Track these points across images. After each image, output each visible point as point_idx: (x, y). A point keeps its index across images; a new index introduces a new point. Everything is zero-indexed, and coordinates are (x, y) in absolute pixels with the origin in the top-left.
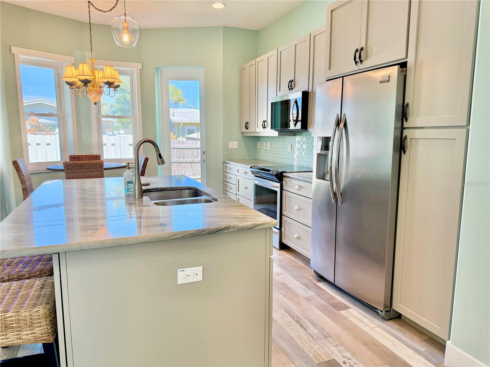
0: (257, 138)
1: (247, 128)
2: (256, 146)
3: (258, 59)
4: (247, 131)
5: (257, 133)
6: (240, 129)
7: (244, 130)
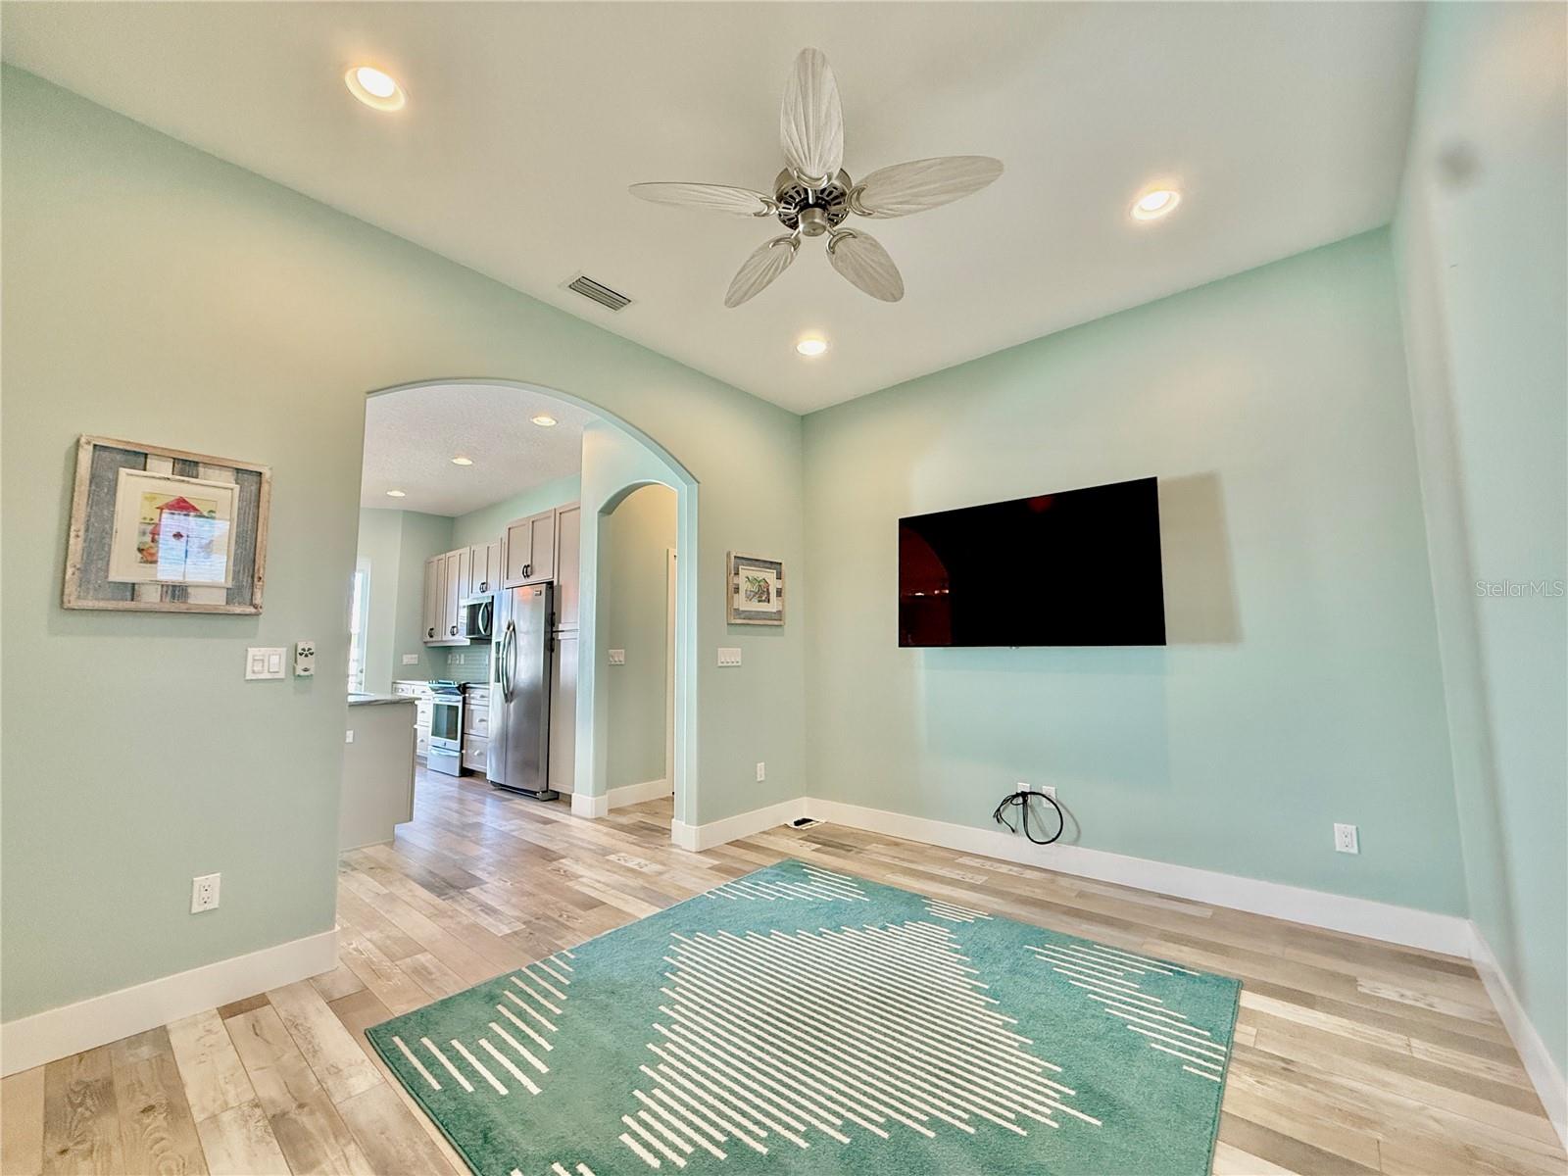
0: (448, 649)
1: (431, 636)
2: (446, 660)
3: (448, 554)
4: (431, 639)
5: (446, 641)
6: (422, 638)
7: (428, 639)
